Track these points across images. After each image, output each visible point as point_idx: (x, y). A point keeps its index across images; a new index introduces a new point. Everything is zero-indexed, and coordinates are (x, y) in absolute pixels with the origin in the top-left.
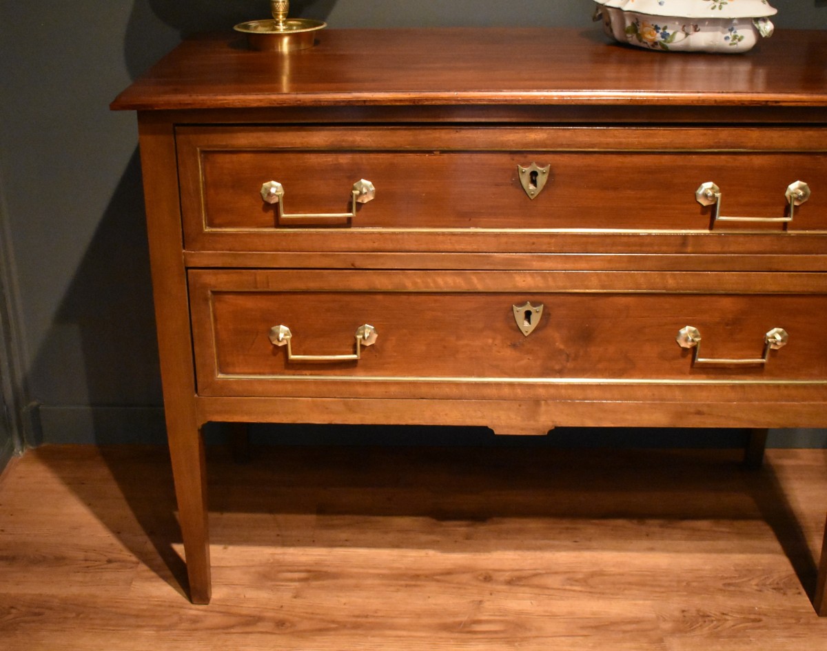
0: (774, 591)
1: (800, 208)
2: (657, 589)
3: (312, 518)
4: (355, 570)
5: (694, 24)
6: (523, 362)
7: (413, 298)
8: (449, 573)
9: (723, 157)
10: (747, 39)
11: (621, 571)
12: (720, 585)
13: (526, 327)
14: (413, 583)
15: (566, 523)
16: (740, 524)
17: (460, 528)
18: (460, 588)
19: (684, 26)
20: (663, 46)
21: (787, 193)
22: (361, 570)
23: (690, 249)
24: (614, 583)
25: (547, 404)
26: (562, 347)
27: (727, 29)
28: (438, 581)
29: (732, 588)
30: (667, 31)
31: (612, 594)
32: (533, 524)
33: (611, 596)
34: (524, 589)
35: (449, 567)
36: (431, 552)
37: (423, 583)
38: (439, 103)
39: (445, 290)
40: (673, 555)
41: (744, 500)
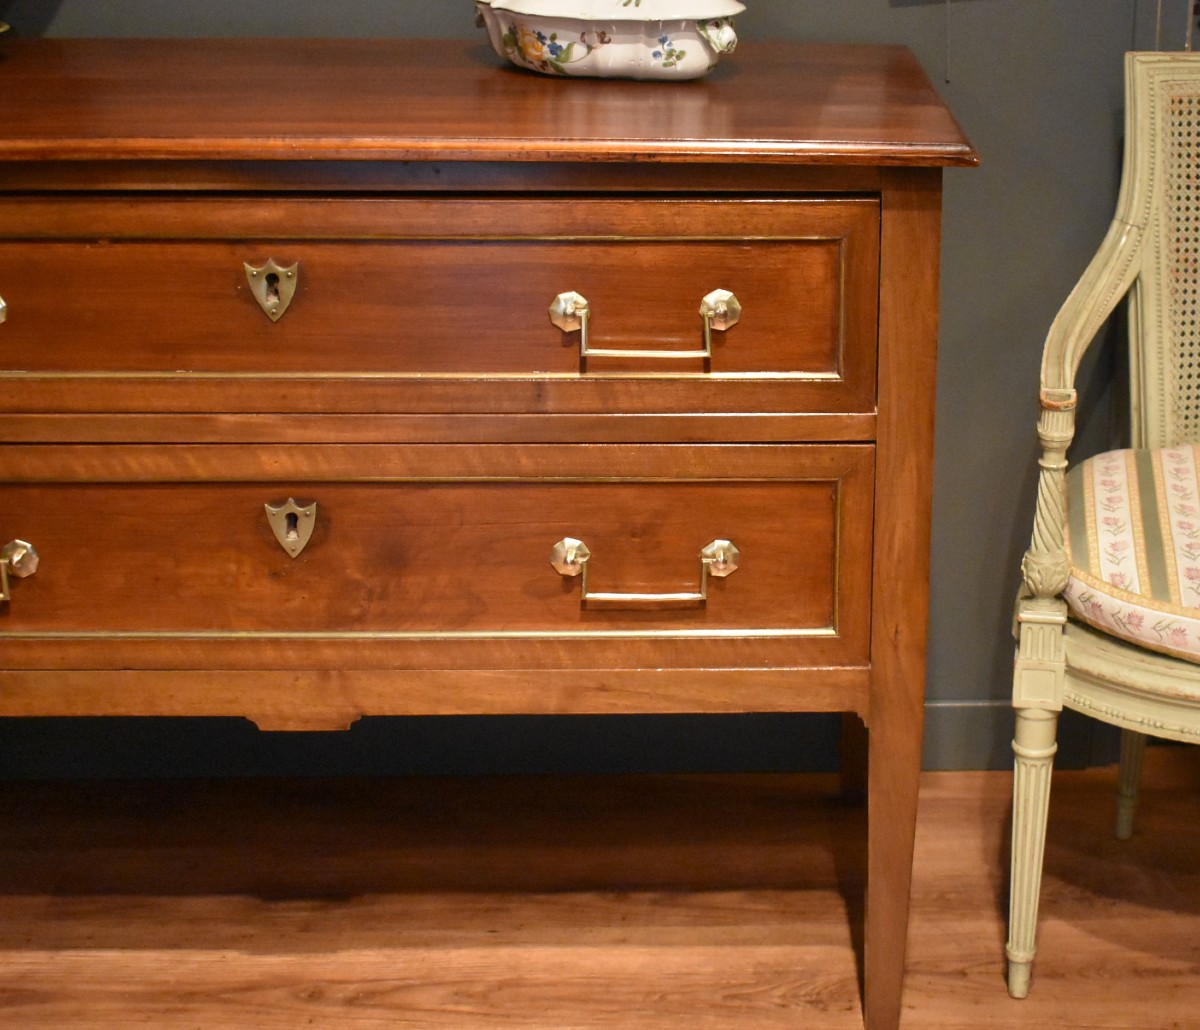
0: (808, 1006)
1: (728, 335)
2: (604, 1007)
3: (42, 900)
4: (86, 987)
5: (600, 31)
6: (295, 604)
7: (91, 493)
8: (251, 987)
9: (587, 249)
10: (692, 57)
11: (554, 978)
12: (718, 998)
13: (293, 540)
14: (180, 1006)
15: (488, 901)
16: (795, 897)
17: (299, 912)
18: (258, 1013)
19: (583, 34)
20: (557, 68)
21: (703, 310)
22: (98, 987)
23: (550, 405)
24: (533, 999)
25: (342, 676)
26: (358, 576)
27: (656, 40)
28: (226, 1001)
29: (737, 1003)
30: (558, 42)
31: (524, 1017)
32: (431, 904)
33: (520, 1020)
34: (369, 1012)
35: (256, 977)
36: (231, 955)
37: (196, 1005)
38: (85, 156)
39: (143, 478)
40: (655, 950)
41: (817, 856)
